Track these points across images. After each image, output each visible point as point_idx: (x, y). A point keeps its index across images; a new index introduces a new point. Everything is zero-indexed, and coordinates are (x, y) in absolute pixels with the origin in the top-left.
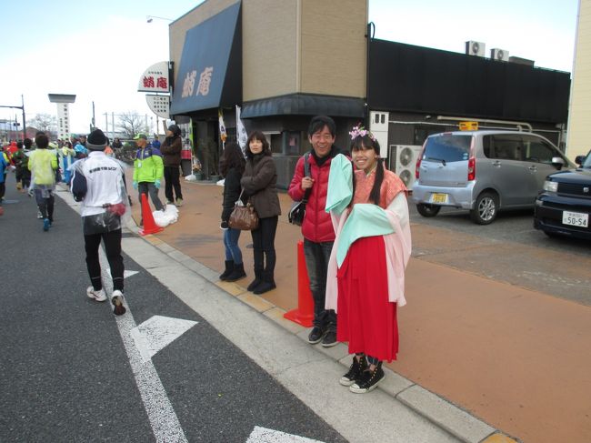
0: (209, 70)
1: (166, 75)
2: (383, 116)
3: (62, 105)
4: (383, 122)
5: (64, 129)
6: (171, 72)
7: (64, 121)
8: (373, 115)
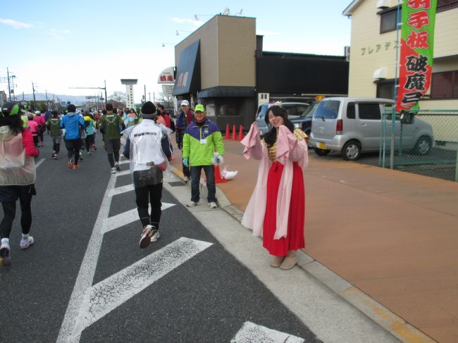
0: (187, 73)
1: (172, 74)
2: (266, 95)
3: (129, 86)
4: (266, 98)
5: (130, 101)
6: (175, 73)
7: (130, 96)
8: (260, 95)
